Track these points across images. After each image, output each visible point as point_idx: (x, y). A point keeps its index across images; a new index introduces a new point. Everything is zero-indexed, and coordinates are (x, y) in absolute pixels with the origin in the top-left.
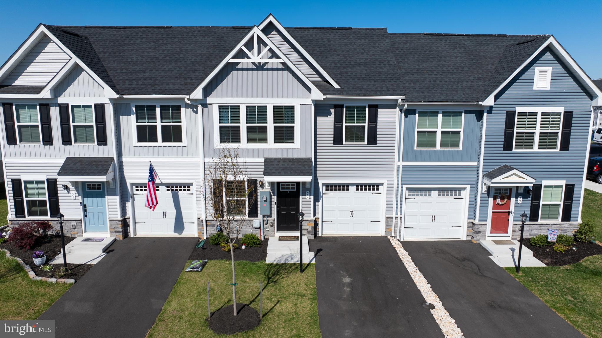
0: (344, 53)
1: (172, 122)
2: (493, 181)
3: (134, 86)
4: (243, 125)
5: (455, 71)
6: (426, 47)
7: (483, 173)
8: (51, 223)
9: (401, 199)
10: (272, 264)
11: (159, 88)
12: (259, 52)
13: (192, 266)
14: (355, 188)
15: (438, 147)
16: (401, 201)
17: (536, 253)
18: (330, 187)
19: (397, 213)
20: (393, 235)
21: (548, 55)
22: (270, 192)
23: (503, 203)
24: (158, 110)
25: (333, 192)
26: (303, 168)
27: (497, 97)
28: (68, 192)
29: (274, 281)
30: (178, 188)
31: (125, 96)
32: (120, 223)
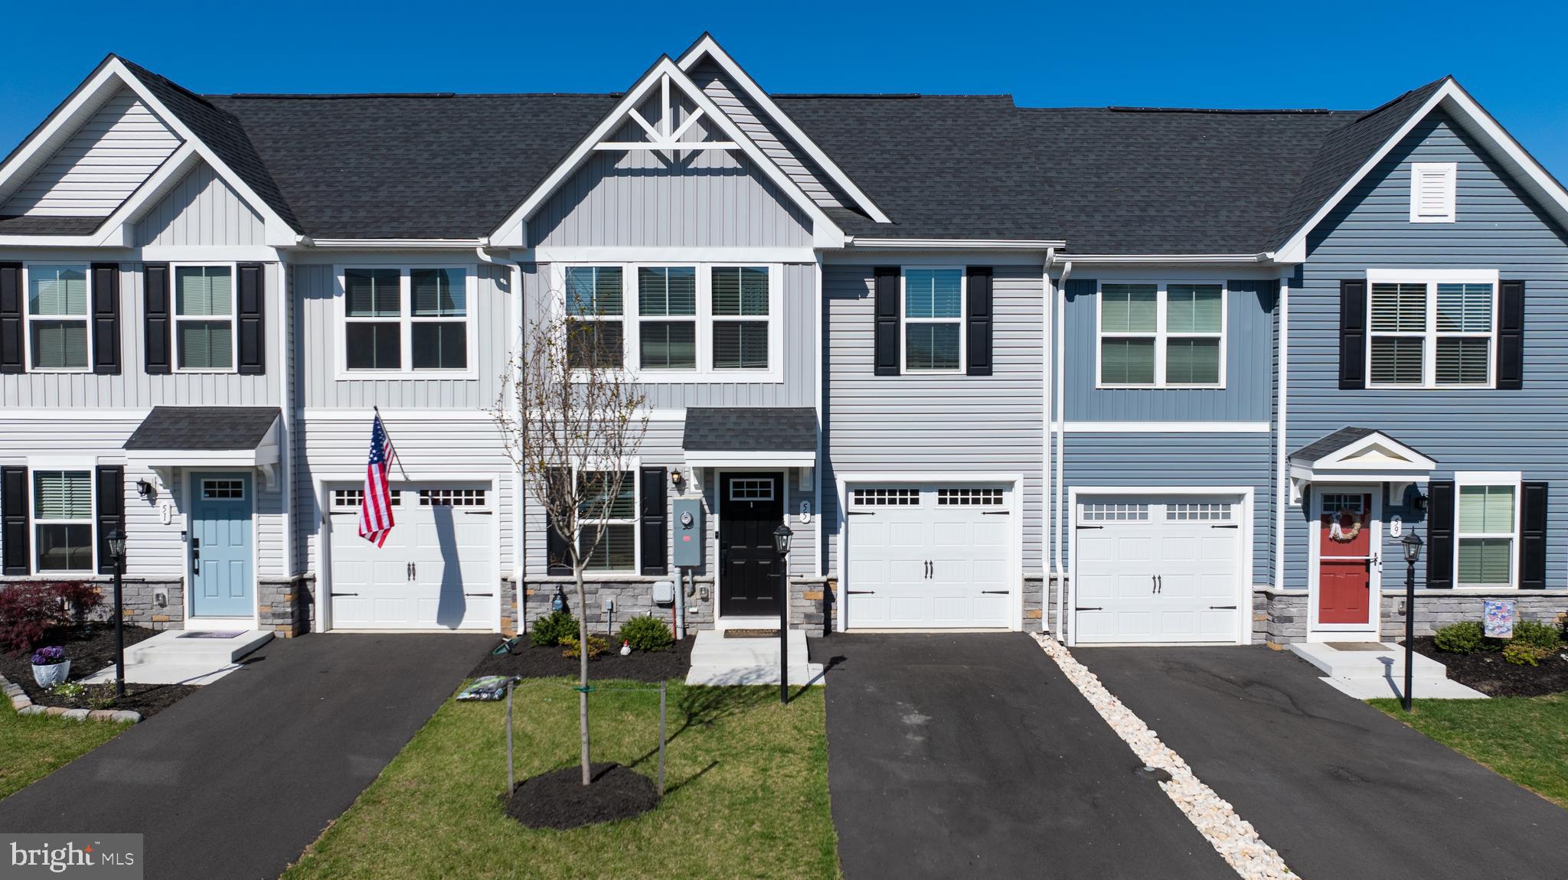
1: (441, 316)
3: (345, 219)
4: (631, 319)
6: (1117, 137)
7: (1287, 450)
8: (99, 590)
9: (1065, 526)
10: (701, 687)
11: (410, 224)
12: (676, 124)
13: (475, 686)
14: (935, 496)
15: (1160, 380)
16: (1065, 533)
17: (1455, 668)
18: (867, 493)
19: (1053, 567)
20: (1045, 628)
21: (1443, 131)
22: (702, 506)
23: (1349, 536)
24: (405, 282)
25: (875, 507)
26: (791, 432)
27: (1314, 241)
28: (153, 502)
29: (707, 719)
30: (452, 497)
31: (319, 242)
32: (288, 590)
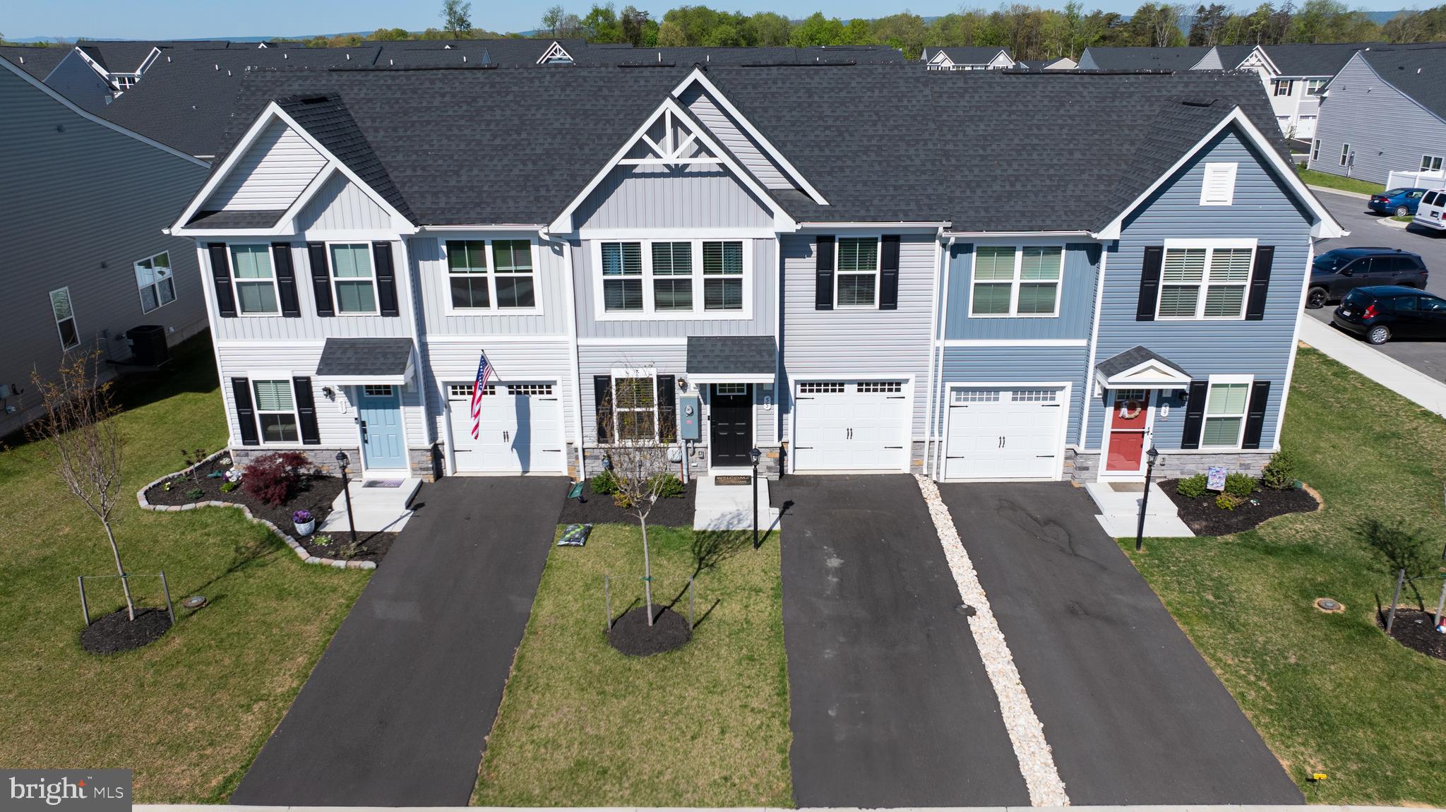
0: (838, 123)
1: (516, 271)
2: (1112, 379)
3: (442, 205)
4: (647, 277)
5: (1055, 161)
6: (1003, 104)
7: (1095, 362)
8: (305, 455)
9: (942, 407)
10: (704, 532)
11: (489, 210)
12: (676, 146)
13: (568, 536)
14: (855, 387)
15: (1013, 312)
16: (941, 412)
17: (1184, 509)
18: (808, 386)
19: (932, 433)
20: (925, 472)
21: (1231, 138)
22: (699, 399)
23: (1132, 416)
24: (489, 249)
25: (814, 394)
26: (758, 358)
27: (1126, 223)
28: (333, 400)
29: (710, 563)
30: (530, 390)
31: (429, 228)
32: (429, 454)
